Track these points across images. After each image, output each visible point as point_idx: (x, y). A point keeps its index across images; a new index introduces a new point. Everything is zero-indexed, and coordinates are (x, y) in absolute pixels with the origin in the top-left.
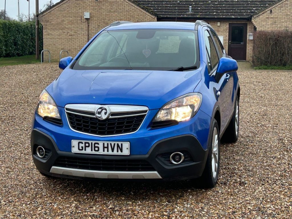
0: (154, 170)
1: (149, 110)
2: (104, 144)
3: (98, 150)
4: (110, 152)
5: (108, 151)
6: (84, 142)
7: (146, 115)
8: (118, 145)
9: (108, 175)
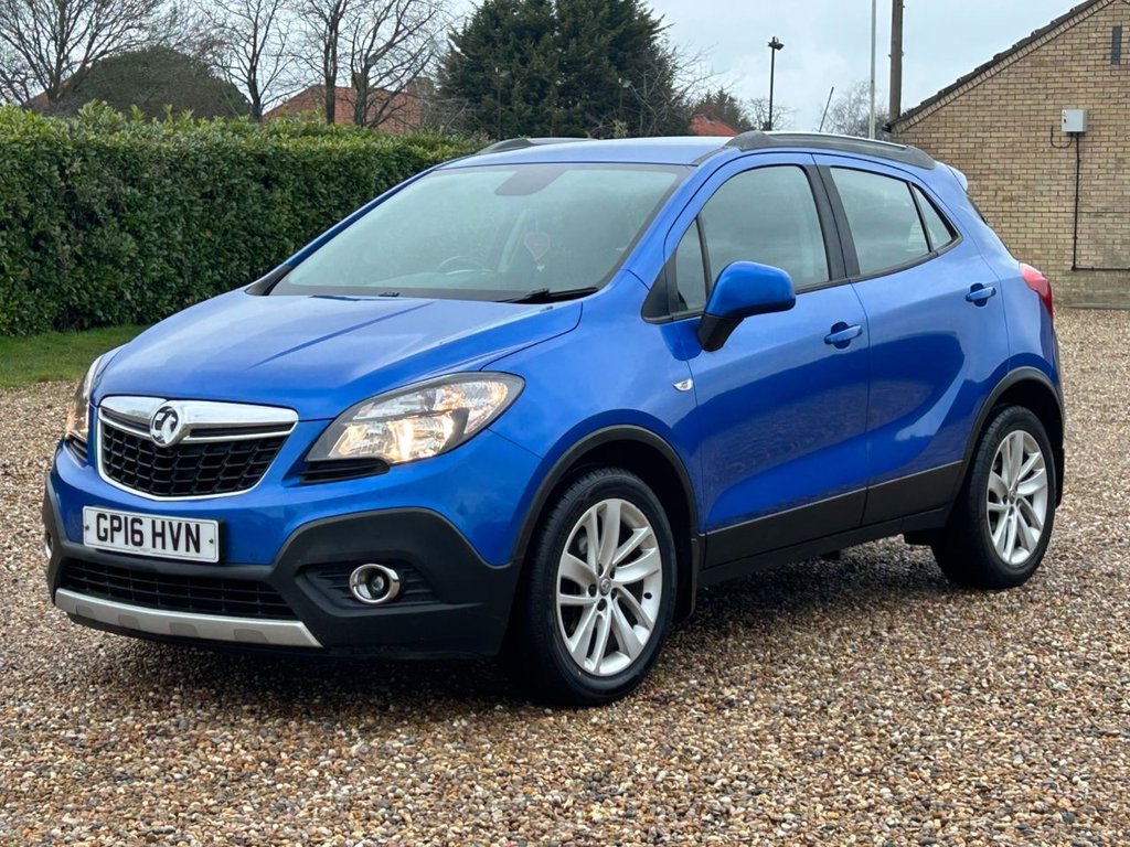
0: (295, 618)
1: (300, 421)
2: (153, 522)
3: (140, 544)
4: (169, 552)
5: (164, 547)
6: (109, 512)
7: (287, 436)
8: (188, 526)
9: (172, 625)
